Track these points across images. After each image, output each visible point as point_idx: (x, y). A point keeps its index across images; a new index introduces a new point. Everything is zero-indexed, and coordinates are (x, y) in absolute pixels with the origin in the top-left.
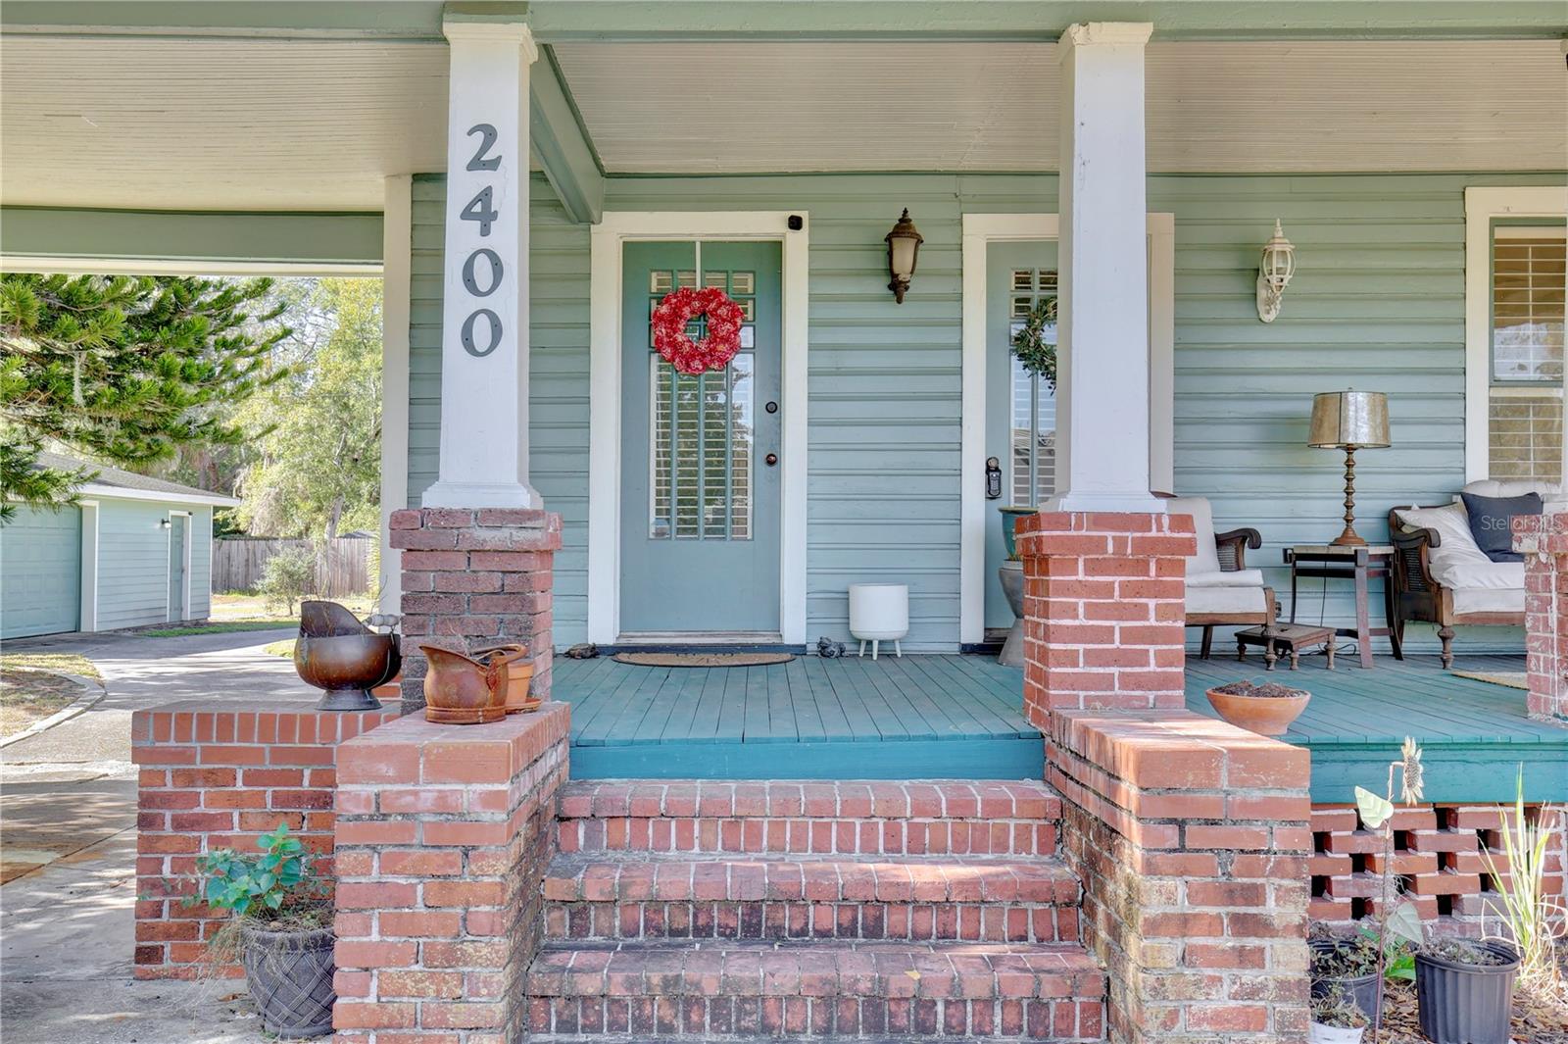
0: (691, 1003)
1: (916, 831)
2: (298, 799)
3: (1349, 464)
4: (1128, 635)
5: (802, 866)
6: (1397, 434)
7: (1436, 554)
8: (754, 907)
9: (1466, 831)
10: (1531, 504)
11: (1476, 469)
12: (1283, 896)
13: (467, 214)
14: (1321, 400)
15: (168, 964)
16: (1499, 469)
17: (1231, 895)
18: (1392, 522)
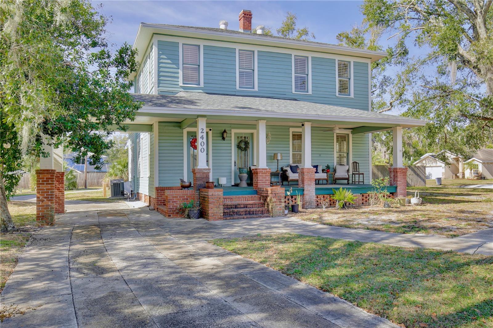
0: (234, 212)
1: (248, 199)
2: (185, 199)
3: (278, 162)
4: (265, 180)
5: (240, 202)
6: (283, 158)
7: (287, 172)
8: (236, 205)
9: (294, 198)
10: (297, 167)
11: (291, 162)
12: (283, 199)
13: (201, 138)
14: (275, 154)
15: (171, 217)
16: (294, 162)
17: (279, 200)
18: (282, 169)
